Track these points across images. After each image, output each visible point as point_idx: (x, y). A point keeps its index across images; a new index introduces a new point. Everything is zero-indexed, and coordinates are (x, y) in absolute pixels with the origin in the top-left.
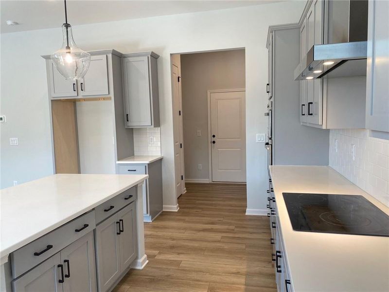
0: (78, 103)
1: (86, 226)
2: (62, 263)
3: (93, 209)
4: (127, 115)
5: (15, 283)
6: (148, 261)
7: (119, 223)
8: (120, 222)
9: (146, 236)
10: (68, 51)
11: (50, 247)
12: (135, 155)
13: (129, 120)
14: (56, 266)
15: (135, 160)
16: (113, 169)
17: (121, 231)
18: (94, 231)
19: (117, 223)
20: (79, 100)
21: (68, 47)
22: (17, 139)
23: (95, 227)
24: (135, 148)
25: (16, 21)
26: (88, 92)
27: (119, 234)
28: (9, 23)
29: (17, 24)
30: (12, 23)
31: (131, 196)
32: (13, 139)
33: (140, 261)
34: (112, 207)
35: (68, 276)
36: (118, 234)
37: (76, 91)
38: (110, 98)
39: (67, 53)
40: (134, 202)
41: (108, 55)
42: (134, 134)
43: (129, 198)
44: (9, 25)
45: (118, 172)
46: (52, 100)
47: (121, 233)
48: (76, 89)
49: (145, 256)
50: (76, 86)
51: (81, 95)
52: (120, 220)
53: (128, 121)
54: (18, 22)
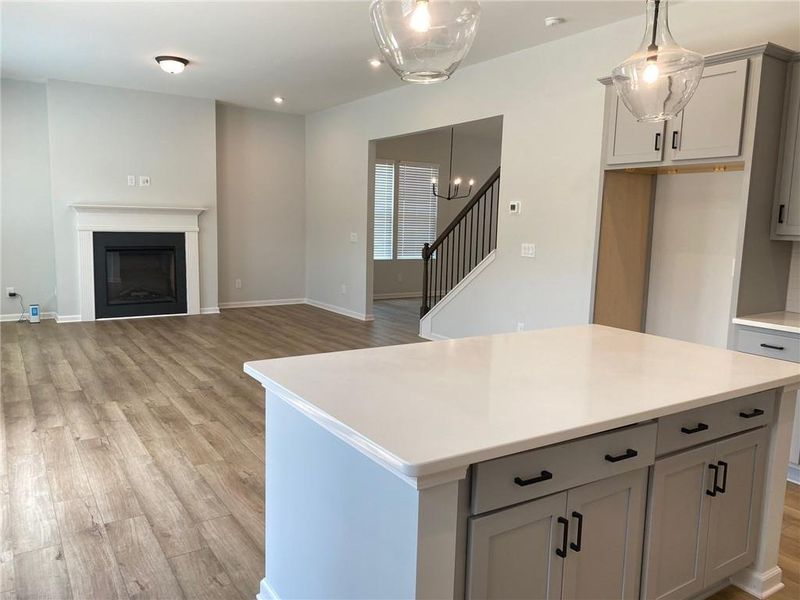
0: (661, 178)
1: (631, 453)
2: (569, 517)
3: (655, 420)
4: (782, 207)
5: (474, 522)
6: (781, 585)
7: (716, 468)
8: (718, 467)
9: (787, 519)
10: (653, 54)
11: (546, 476)
12: (788, 309)
13: (785, 220)
14: (555, 519)
15: (786, 322)
16: (723, 334)
17: (717, 489)
18: (650, 469)
19: (711, 466)
20: (665, 171)
21: (654, 47)
22: (533, 245)
23: (651, 462)
24: (789, 292)
25: (561, 17)
26: (689, 151)
27: (713, 494)
28: (549, 21)
29: (562, 21)
30: (554, 21)
31: (758, 412)
32: (526, 245)
33: (761, 576)
34: (702, 427)
35: (576, 548)
36: (708, 493)
37: (660, 151)
38: (741, 166)
39: (648, 59)
40: (767, 429)
41: (753, 60)
42: (793, 255)
43: (752, 415)
44: (549, 26)
45: (734, 345)
46: (606, 171)
47: (717, 493)
48: (660, 146)
49: (777, 570)
50: (661, 138)
51: (672, 157)
52: (720, 463)
53: (781, 221)
54: (565, 17)
